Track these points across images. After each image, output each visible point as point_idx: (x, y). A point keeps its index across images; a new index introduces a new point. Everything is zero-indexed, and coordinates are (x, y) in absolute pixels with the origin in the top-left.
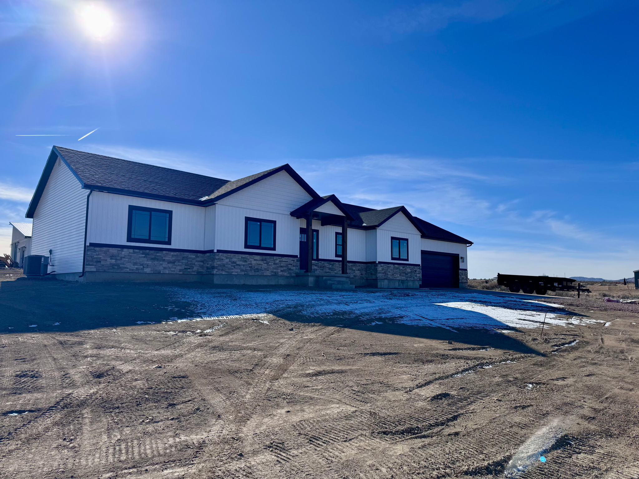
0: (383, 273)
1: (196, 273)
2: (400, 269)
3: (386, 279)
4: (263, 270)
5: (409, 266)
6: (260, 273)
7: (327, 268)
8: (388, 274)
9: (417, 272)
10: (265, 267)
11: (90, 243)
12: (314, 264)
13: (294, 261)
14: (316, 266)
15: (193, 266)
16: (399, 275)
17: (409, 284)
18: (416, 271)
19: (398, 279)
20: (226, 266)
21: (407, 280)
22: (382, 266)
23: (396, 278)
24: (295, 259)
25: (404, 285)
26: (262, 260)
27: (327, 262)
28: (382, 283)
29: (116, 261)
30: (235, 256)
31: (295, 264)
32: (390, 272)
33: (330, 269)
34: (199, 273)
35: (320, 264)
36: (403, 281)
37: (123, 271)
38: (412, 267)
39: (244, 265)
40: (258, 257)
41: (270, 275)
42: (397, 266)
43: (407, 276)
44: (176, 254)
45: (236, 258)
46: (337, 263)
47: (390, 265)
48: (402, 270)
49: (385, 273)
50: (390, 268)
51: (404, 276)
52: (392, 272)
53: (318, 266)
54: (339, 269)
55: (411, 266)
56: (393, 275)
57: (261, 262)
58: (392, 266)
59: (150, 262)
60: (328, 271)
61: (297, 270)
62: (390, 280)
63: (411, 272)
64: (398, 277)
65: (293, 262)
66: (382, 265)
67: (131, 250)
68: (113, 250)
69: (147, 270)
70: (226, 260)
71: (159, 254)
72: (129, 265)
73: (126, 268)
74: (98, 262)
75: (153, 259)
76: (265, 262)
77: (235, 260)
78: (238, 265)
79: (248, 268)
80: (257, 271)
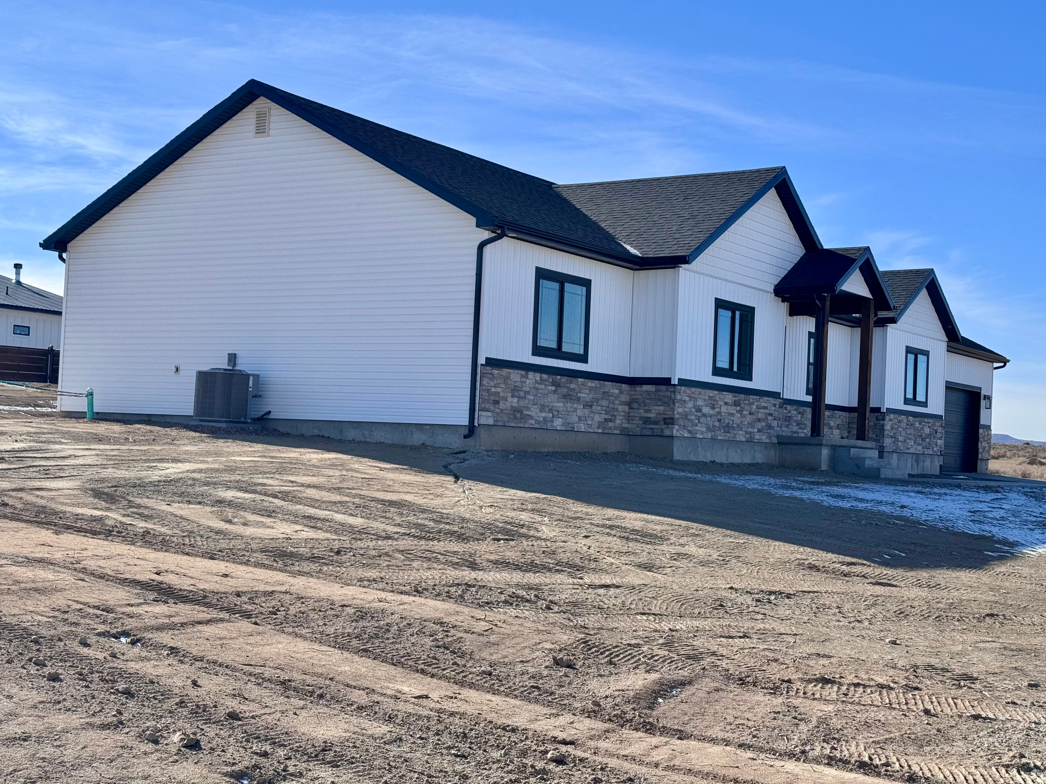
0: (892, 437)
1: (618, 432)
2: (914, 428)
3: (895, 451)
4: (735, 429)
5: (928, 420)
6: (730, 436)
8: (898, 440)
9: (939, 435)
10: (738, 422)
11: (487, 359)
13: (776, 406)
15: (616, 413)
16: (913, 443)
17: (925, 464)
18: (936, 433)
20: (689, 417)
21: (923, 454)
22: (891, 420)
23: (909, 449)
25: (919, 466)
26: (736, 404)
29: (518, 402)
30: (700, 394)
31: (776, 414)
32: (901, 435)
34: (625, 433)
36: (917, 457)
37: (527, 426)
38: (932, 421)
39: (711, 416)
40: (729, 397)
41: (744, 440)
42: (911, 419)
43: (924, 444)
44: (593, 385)
45: (701, 398)
47: (902, 417)
48: (918, 428)
49: (895, 438)
50: (902, 425)
51: (920, 444)
52: (904, 434)
56: (905, 441)
57: (733, 410)
58: (904, 419)
59: (561, 405)
62: (900, 454)
63: (930, 433)
64: (912, 447)
65: (774, 408)
66: (891, 416)
67: (538, 376)
68: (515, 376)
69: (558, 423)
70: (690, 405)
71: (572, 386)
72: (534, 412)
73: (531, 417)
74: (497, 402)
75: (565, 396)
76: (738, 408)
77: (700, 403)
78: (704, 415)
79: (717, 424)
80: (727, 429)
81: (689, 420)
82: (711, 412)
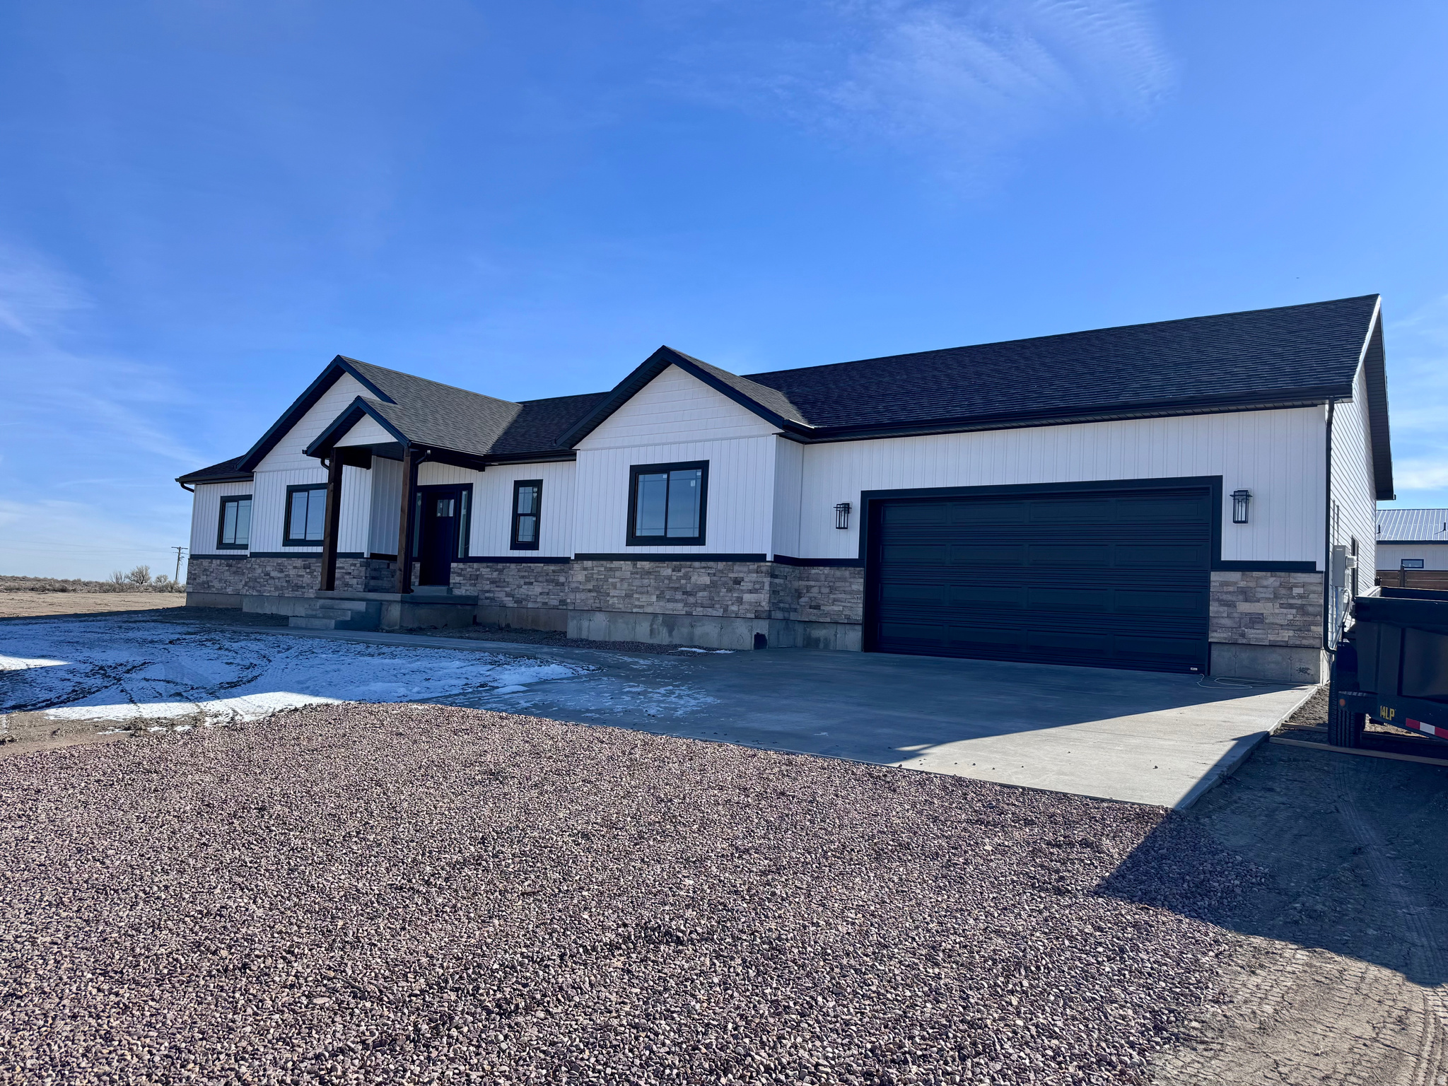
0: (590, 591)
2: (658, 577)
3: (600, 610)
4: (304, 587)
5: (704, 564)
6: (298, 594)
7: (488, 579)
8: (608, 595)
9: (745, 585)
10: (309, 582)
12: (456, 570)
13: (355, 565)
14: (459, 575)
16: (654, 599)
17: (698, 631)
18: (737, 582)
19: (649, 610)
20: (258, 580)
21: (689, 614)
22: (585, 569)
23: (641, 607)
24: (358, 562)
25: (674, 633)
26: (305, 567)
27: (485, 565)
28: (585, 624)
30: (269, 562)
31: (356, 573)
32: (615, 588)
33: (492, 582)
35: (468, 570)
36: (670, 622)
38: (721, 565)
39: (279, 578)
42: (646, 565)
43: (691, 600)
45: (270, 565)
46: (513, 566)
47: (616, 564)
48: (669, 578)
49: (598, 592)
50: (618, 574)
51: (676, 601)
52: (625, 586)
53: (464, 576)
54: (517, 583)
55: (711, 564)
56: (629, 596)
57: (302, 572)
58: (627, 566)
59: (232, 578)
60: (487, 588)
61: (360, 586)
62: (614, 613)
63: (713, 585)
64: (651, 604)
65: (353, 568)
66: (588, 564)
67: (218, 561)
68: (206, 563)
69: (229, 590)
70: (259, 571)
71: (239, 565)
72: (217, 584)
73: (213, 587)
74: (195, 579)
75: (234, 573)
76: (308, 570)
77: (268, 569)
78: (273, 578)
79: (285, 584)
80: (295, 588)
81: (259, 583)
82: (279, 575)
